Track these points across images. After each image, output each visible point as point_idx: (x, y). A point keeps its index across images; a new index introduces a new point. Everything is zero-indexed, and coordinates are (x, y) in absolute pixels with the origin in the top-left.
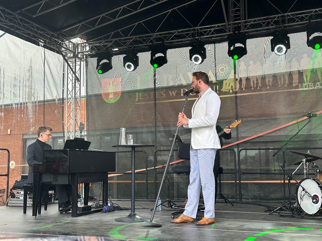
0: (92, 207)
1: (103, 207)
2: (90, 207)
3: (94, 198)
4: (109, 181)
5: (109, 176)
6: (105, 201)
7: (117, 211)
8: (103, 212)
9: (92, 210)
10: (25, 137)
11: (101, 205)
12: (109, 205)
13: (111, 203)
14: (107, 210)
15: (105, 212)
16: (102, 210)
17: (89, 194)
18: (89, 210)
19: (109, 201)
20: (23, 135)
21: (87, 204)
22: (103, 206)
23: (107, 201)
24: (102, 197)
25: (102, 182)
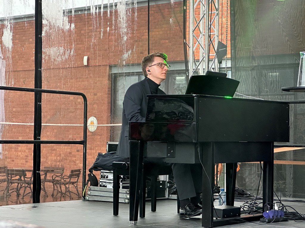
0: (242, 210)
1: (264, 211)
2: (238, 211)
3: (247, 194)
4: (276, 162)
5: (276, 150)
6: (268, 201)
7: (293, 222)
8: (264, 222)
9: (243, 216)
10: (115, 71)
11: (260, 208)
12: (276, 208)
13: (281, 205)
14: (271, 217)
15: (269, 222)
16: (262, 217)
17: (237, 186)
18: (236, 216)
19: (275, 200)
20: (111, 67)
21: (233, 205)
22: (263, 209)
23: (272, 200)
24: (261, 192)
25: (262, 162)
